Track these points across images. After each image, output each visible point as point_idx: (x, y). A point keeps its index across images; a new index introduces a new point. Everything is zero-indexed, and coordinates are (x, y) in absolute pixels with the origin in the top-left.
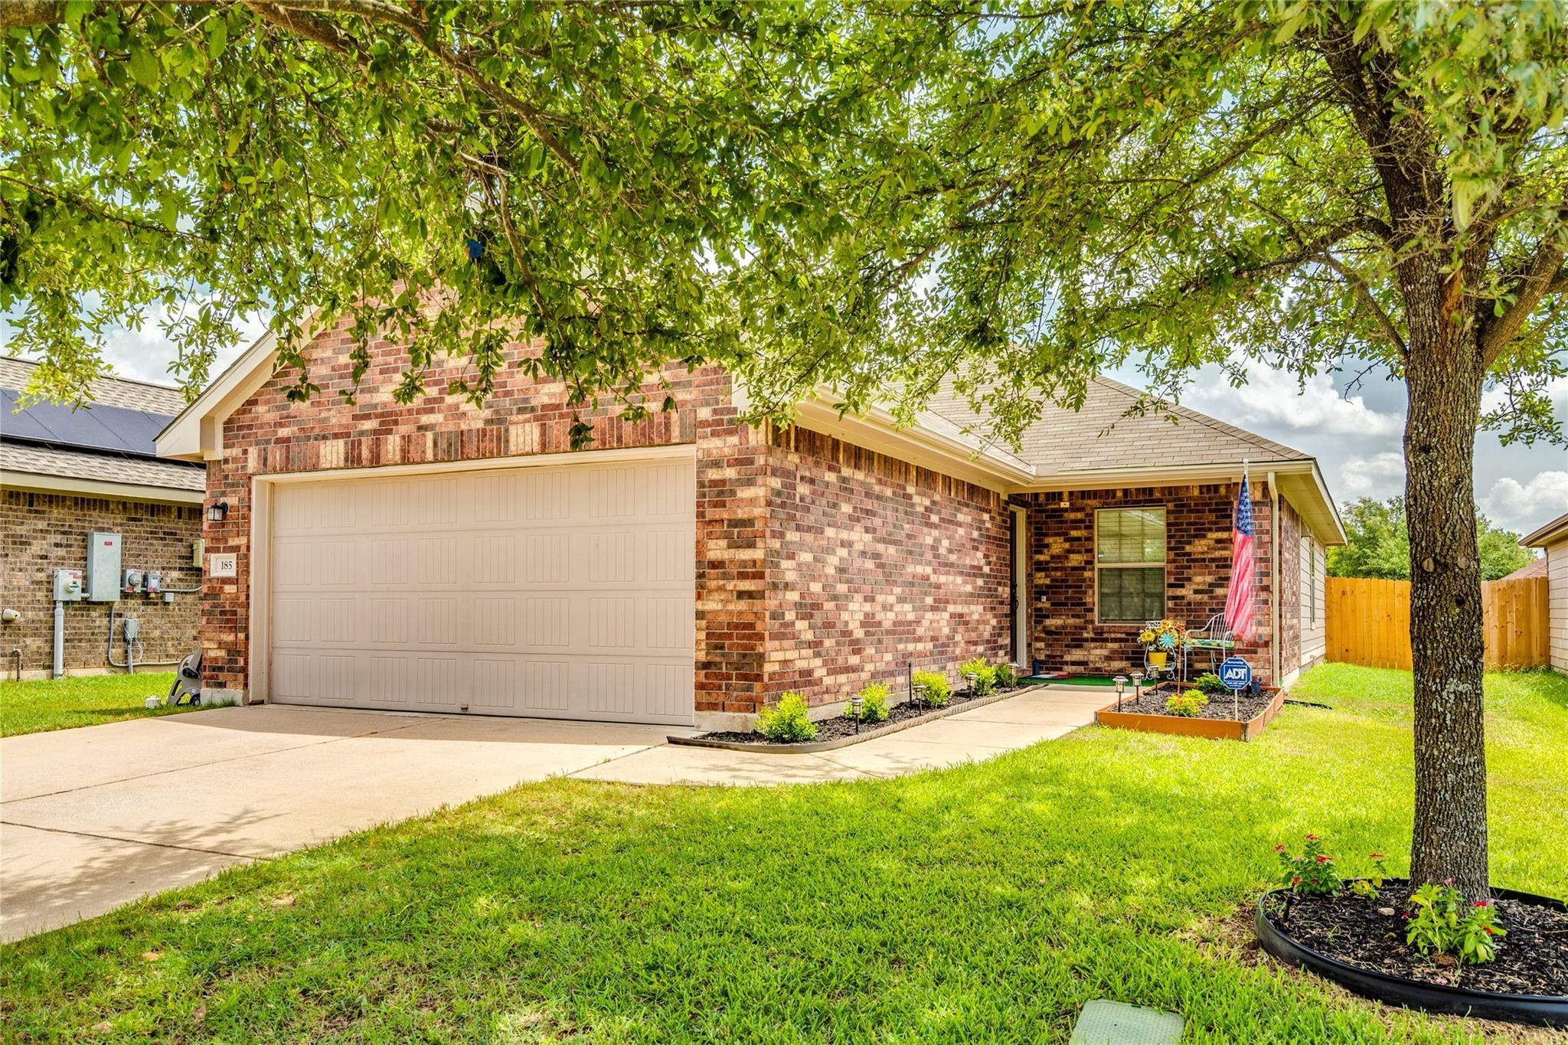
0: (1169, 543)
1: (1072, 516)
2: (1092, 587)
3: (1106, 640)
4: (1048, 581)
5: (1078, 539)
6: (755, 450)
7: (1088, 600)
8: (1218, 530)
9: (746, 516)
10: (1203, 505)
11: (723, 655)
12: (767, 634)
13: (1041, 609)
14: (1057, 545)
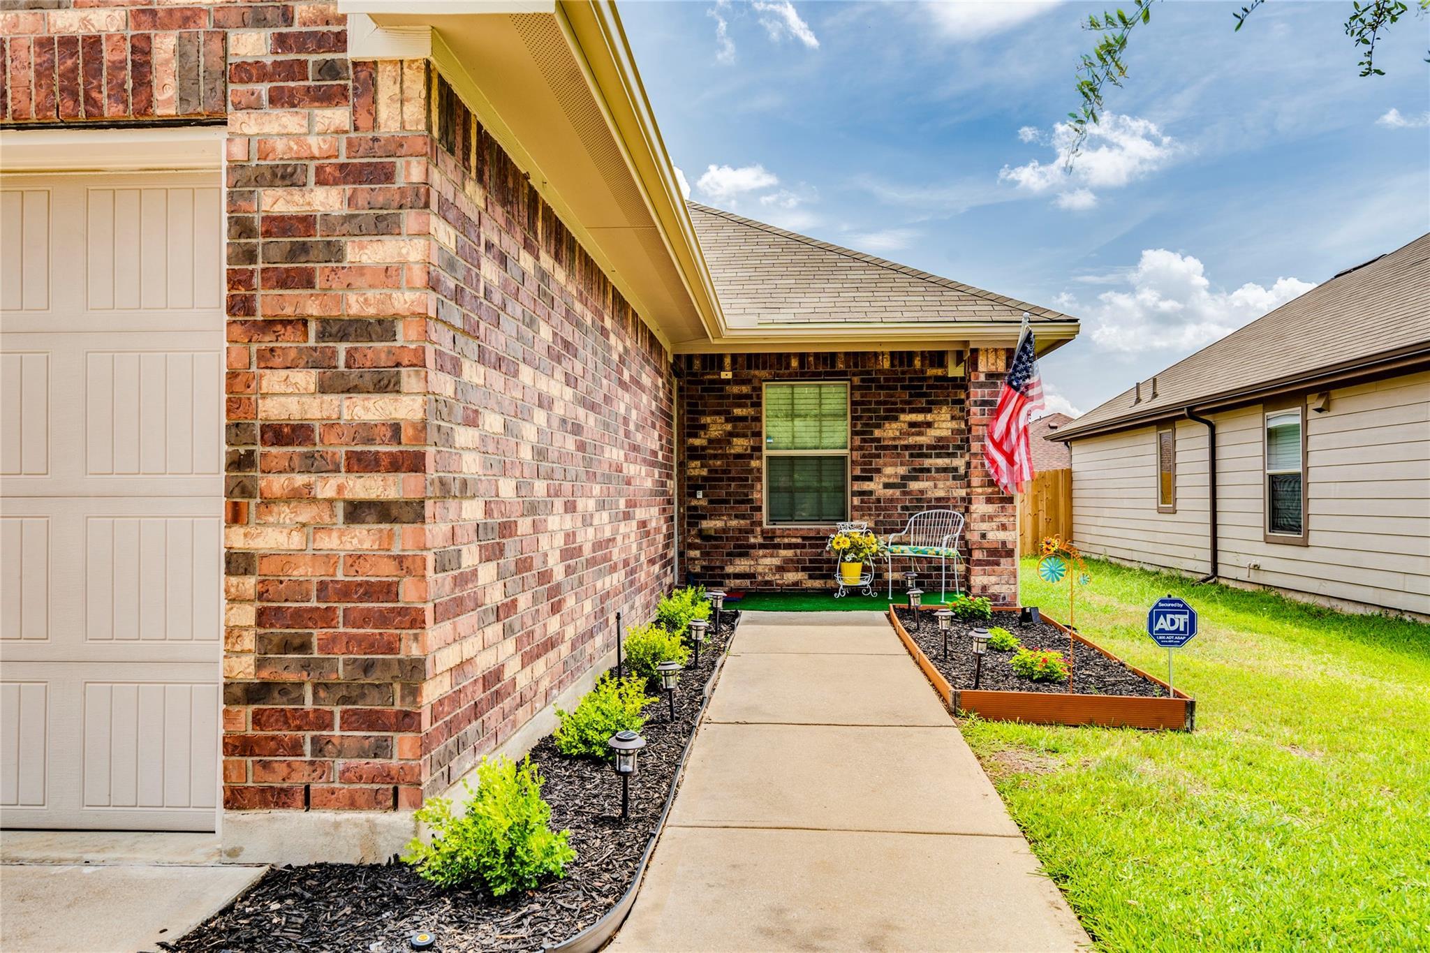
0: (853, 426)
1: (736, 389)
2: (760, 479)
3: (778, 546)
4: (704, 472)
5: (743, 419)
6: (397, 146)
7: (756, 496)
8: (912, 411)
9: (371, 311)
10: (896, 380)
11: (306, 666)
12: (429, 608)
13: (695, 508)
14: (717, 427)
